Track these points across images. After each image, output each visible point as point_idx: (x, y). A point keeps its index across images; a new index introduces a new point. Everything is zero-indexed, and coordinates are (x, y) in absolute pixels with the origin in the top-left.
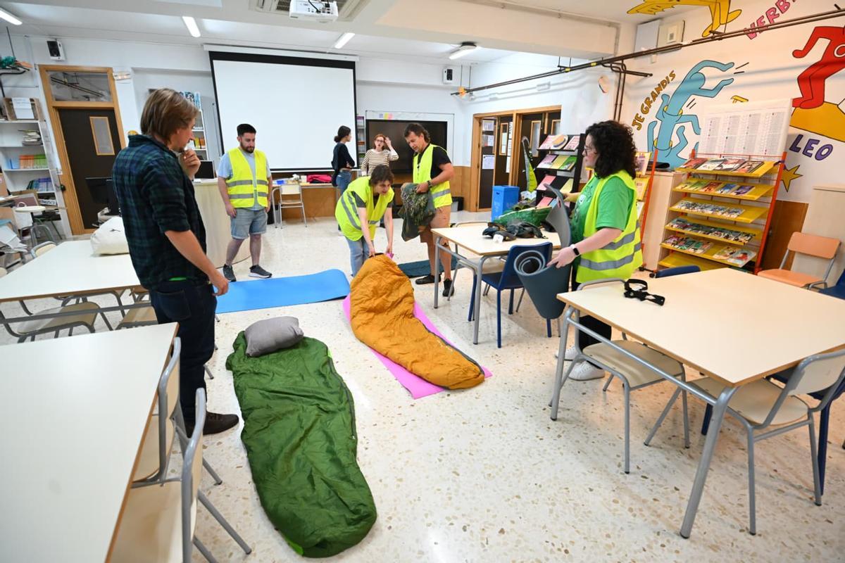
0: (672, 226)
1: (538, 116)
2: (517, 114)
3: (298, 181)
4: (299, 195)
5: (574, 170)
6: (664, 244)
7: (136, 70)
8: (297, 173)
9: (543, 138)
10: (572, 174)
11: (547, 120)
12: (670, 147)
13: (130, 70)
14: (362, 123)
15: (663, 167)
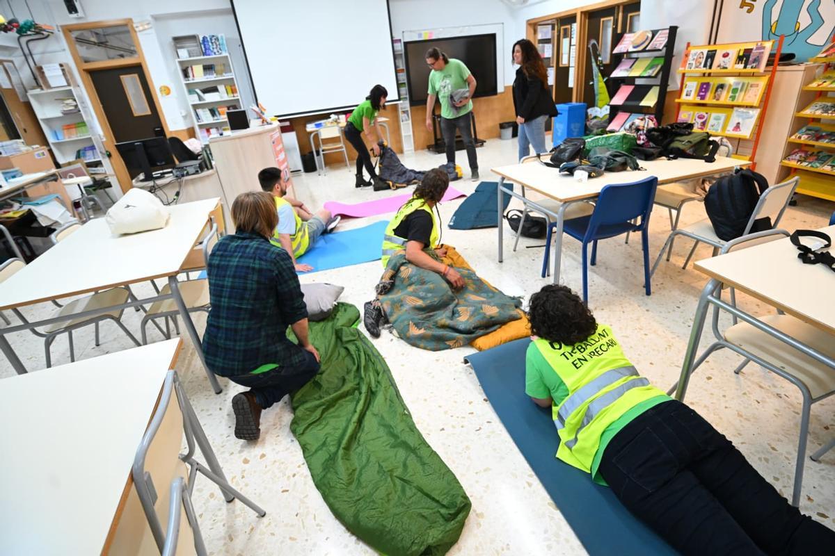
0: (800, 138)
1: (609, 11)
2: (582, 12)
3: (336, 121)
4: (339, 137)
5: (660, 76)
6: (786, 162)
7: (156, 18)
8: (335, 113)
9: (617, 39)
10: (658, 81)
11: (621, 14)
12: (797, 32)
13: (150, 19)
14: (400, 47)
15: (787, 59)
